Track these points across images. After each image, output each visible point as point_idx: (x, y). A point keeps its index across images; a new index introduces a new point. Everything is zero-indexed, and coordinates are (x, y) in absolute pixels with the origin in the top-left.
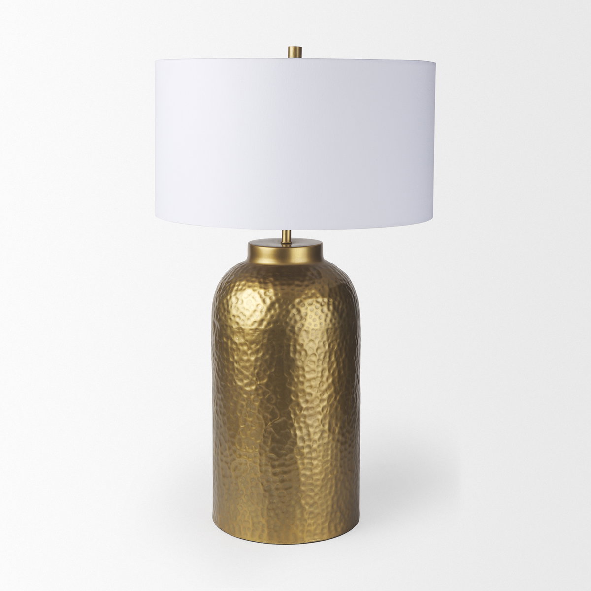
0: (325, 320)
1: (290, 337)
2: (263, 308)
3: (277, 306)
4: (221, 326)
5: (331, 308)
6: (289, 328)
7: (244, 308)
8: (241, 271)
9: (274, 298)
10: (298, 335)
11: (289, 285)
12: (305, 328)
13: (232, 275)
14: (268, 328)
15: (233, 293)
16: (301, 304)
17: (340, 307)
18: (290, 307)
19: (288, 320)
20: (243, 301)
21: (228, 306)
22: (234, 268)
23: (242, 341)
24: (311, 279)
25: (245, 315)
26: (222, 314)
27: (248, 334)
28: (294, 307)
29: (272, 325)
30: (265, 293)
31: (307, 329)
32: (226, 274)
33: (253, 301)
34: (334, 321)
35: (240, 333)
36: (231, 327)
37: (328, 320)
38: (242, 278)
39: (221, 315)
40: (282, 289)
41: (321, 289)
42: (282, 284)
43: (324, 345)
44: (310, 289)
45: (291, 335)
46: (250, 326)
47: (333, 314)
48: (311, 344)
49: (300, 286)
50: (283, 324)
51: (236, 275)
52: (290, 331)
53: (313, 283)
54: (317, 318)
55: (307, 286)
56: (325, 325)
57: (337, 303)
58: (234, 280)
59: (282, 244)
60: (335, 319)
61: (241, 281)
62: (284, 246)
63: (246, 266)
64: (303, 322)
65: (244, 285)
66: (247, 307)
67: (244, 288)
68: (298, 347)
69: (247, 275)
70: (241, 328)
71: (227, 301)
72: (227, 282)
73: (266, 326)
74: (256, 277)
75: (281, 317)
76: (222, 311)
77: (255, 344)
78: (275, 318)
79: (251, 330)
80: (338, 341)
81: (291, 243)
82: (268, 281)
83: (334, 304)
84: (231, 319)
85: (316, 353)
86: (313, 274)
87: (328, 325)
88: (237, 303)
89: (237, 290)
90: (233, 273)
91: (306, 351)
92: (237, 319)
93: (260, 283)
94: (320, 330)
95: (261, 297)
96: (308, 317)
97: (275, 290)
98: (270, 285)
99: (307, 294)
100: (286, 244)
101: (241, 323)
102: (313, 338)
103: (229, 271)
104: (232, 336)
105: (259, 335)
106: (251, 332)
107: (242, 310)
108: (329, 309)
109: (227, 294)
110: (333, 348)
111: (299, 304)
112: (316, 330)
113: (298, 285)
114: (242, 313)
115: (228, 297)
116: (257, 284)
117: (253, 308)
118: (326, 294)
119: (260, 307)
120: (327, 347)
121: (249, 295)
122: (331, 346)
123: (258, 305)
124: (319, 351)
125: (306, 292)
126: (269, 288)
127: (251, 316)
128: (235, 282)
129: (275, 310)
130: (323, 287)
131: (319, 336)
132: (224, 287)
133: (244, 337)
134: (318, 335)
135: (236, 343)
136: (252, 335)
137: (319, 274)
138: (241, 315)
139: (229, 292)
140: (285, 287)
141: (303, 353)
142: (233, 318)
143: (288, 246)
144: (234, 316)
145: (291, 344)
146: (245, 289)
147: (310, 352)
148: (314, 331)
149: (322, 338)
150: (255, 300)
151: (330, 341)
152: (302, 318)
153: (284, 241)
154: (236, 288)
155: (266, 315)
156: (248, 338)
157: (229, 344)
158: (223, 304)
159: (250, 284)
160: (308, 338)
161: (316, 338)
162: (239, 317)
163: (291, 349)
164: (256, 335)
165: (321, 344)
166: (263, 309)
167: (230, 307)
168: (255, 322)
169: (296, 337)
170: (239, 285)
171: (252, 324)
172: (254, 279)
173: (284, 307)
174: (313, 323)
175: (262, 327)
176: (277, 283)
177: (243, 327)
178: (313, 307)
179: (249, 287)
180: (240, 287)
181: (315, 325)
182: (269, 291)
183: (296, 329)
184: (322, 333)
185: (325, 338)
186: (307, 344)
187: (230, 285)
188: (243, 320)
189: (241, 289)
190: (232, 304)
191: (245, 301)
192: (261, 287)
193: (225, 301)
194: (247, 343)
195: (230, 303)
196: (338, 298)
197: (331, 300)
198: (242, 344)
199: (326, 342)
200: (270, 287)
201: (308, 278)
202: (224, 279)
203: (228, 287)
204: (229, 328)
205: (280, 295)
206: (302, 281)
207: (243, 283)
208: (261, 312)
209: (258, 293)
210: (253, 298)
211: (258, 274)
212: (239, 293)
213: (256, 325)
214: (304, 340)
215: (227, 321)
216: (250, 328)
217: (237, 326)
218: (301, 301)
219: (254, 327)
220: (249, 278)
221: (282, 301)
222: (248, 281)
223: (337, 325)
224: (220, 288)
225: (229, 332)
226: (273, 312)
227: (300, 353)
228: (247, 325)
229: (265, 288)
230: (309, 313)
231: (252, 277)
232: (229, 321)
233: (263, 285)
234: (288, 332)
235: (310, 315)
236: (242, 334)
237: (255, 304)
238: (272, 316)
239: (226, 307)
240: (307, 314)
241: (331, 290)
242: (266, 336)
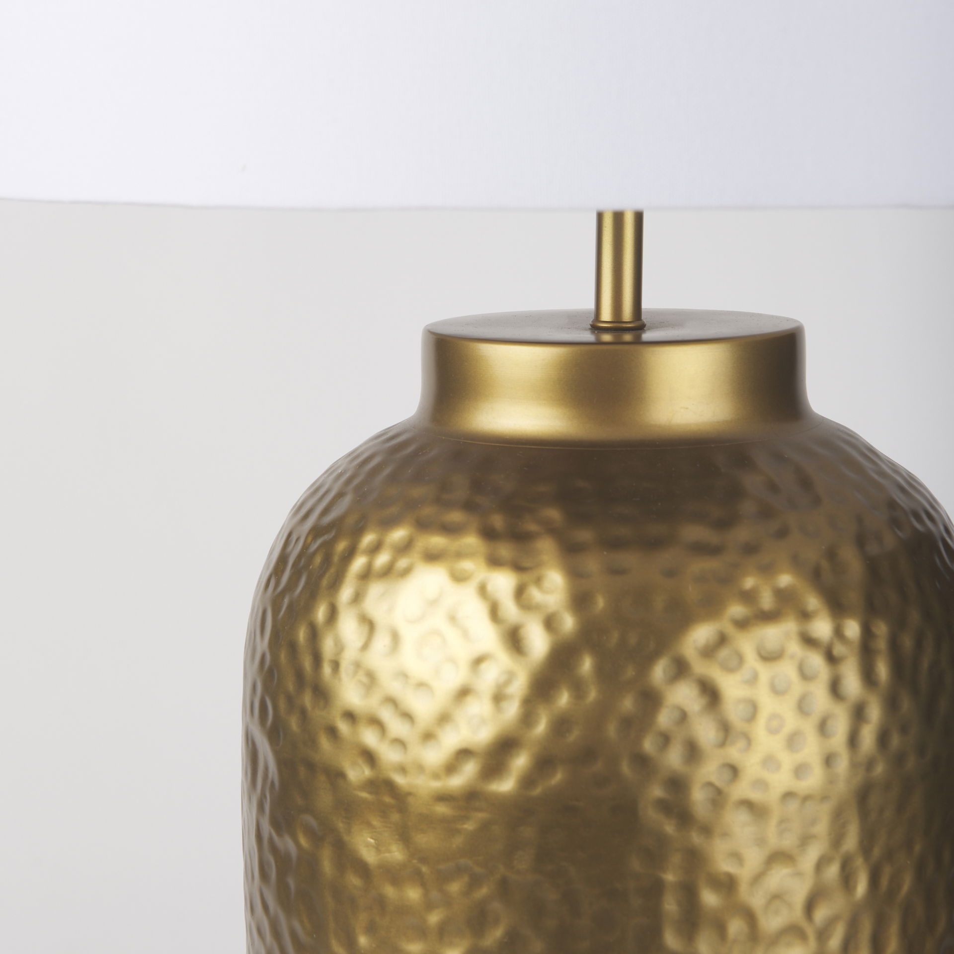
0: (853, 740)
1: (662, 840)
2: (510, 676)
3: (587, 665)
4: (285, 764)
5: (883, 670)
6: (657, 791)
7: (404, 676)
8: (388, 471)
9: (569, 623)
10: (707, 831)
11: (653, 545)
12: (742, 790)
13: (340, 495)
14: (537, 791)
15: (346, 593)
16: (724, 653)
17: (925, 664)
18: (659, 672)
19: (648, 745)
20: (395, 637)
21: (317, 659)
22: (353, 456)
23: (396, 854)
24: (766, 513)
25: (407, 716)
26: (290, 699)
27: (428, 821)
28: (681, 669)
29: (558, 777)
30: (520, 593)
31: (755, 796)
32: (315, 489)
33: (452, 634)
34: (895, 741)
35: (383, 811)
36: (336, 776)
37: (868, 736)
38: (393, 510)
39: (282, 704)
40: (616, 571)
41: (825, 564)
42: (615, 544)
43: (847, 879)
44: (767, 570)
45: (670, 828)
46: (436, 776)
47: (891, 704)
48: (779, 877)
49: (713, 551)
50: (626, 768)
51: (361, 494)
52: (665, 807)
53: (782, 533)
54: (809, 728)
55: (750, 549)
56: (854, 765)
57: (907, 642)
58: (351, 521)
59: (595, 328)
60: (904, 730)
61: (389, 523)
62: (607, 337)
63: (411, 449)
64: (734, 753)
65: (405, 548)
66: (417, 668)
67: (402, 563)
68: (710, 898)
69: (417, 492)
70: (390, 786)
71: (314, 635)
72: (317, 531)
73: (528, 781)
74: (469, 506)
75: (612, 730)
76: (291, 686)
77: (466, 879)
78: (574, 736)
79: (443, 797)
80: (918, 848)
81: (641, 328)
82: (532, 527)
83: (894, 646)
84: (332, 732)
85: (804, 924)
86: (773, 487)
87: (870, 764)
88: (365, 647)
89: (366, 575)
90: (349, 481)
91: (750, 917)
92: (369, 738)
93: (489, 534)
94: (824, 798)
95: (494, 613)
96: (760, 730)
97: (574, 574)
98: (546, 547)
99: (748, 597)
100: (617, 327)
101: (389, 755)
102: (789, 842)
103: (330, 471)
104: (341, 826)
105: (485, 827)
106: (442, 809)
107: (394, 687)
108: (868, 676)
109: (312, 595)
110: (892, 893)
111: (709, 652)
112: (806, 798)
113: (702, 549)
114: (392, 701)
115: (321, 613)
116: (471, 540)
117: (453, 678)
118: (854, 597)
119: (491, 675)
120: (861, 887)
121: (434, 603)
122: (884, 882)
123: (479, 661)
124: (821, 914)
125: (749, 582)
126: (539, 565)
127: (444, 718)
128: (358, 532)
129: (578, 689)
130: (831, 554)
131: (822, 828)
132: (300, 557)
133: (404, 836)
134: (814, 822)
135: (363, 870)
136: (448, 826)
137: (805, 482)
138: (387, 715)
139: (325, 582)
140: (630, 559)
141: (736, 927)
142: (343, 727)
143: (628, 337)
144: (350, 716)
145: (670, 877)
146: (406, 572)
147: (771, 923)
148: (793, 806)
149: (837, 840)
150: (465, 634)
151: (877, 852)
152: (726, 728)
153: (607, 315)
154: (359, 563)
155: (527, 718)
156: (425, 840)
157: (327, 866)
158: (293, 647)
159: (437, 541)
160: (761, 841)
161: (805, 840)
162: (376, 722)
163: (670, 905)
164: (469, 826)
165: (833, 871)
166: (508, 682)
167: (327, 670)
168: (464, 754)
169: (696, 838)
170: (375, 549)
171: (451, 767)
172: (456, 516)
173: (630, 672)
174: (787, 760)
175: (506, 785)
176: (585, 535)
177: (400, 780)
178: (787, 670)
179: (432, 557)
180: (382, 559)
181: (800, 771)
182: (538, 581)
183: (698, 796)
184: (838, 815)
185: (851, 842)
186: (757, 879)
187: (328, 547)
188: (400, 742)
189: (387, 572)
190: (340, 648)
191: (409, 635)
192: (494, 562)
193: (302, 635)
194: (424, 869)
195: (328, 646)
196: (915, 617)
197: (882, 629)
198: (394, 875)
199: (859, 862)
200: (545, 558)
201: (748, 507)
202: (302, 512)
203: (318, 560)
204: (322, 778)
205: (600, 603)
206: (724, 524)
207: (399, 534)
208: (498, 698)
209: (483, 590)
210: (452, 619)
211: (477, 486)
212: (375, 589)
213: (469, 770)
214: (737, 857)
215: (313, 742)
216: (436, 785)
217: (367, 772)
218: (722, 640)
219: (458, 782)
220: (428, 511)
221: (614, 637)
222: (423, 526)
223: (911, 763)
224: (282, 559)
225: (325, 799)
226: (564, 699)
227: (721, 929)
228: (420, 768)
229: (518, 567)
230: (768, 704)
231: (447, 505)
232: (325, 743)
233: (505, 550)
234: (651, 815)
235: (774, 716)
236: (395, 817)
237: (464, 653)
238: (561, 725)
239: (307, 663)
240: (753, 709)
241: (872, 567)
242: (528, 832)
